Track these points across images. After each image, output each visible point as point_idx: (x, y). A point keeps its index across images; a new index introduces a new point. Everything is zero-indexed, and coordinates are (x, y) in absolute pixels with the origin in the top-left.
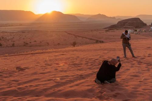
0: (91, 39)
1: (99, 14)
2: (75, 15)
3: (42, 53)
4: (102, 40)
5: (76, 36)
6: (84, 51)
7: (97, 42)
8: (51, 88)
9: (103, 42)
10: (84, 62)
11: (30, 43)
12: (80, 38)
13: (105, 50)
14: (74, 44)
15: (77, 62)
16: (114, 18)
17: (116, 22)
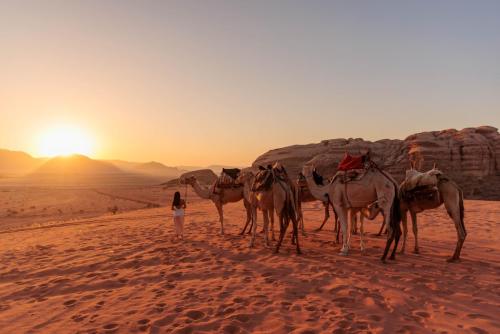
0: (139, 202)
1: (153, 162)
2: (116, 164)
3: (63, 225)
4: (156, 203)
5: (113, 198)
6: (134, 219)
7: (149, 206)
8: (105, 262)
9: (158, 206)
10: (139, 233)
11: (23, 210)
12: (121, 201)
13: (164, 216)
14: (115, 210)
15: (129, 233)
16: (176, 168)
17: (178, 176)
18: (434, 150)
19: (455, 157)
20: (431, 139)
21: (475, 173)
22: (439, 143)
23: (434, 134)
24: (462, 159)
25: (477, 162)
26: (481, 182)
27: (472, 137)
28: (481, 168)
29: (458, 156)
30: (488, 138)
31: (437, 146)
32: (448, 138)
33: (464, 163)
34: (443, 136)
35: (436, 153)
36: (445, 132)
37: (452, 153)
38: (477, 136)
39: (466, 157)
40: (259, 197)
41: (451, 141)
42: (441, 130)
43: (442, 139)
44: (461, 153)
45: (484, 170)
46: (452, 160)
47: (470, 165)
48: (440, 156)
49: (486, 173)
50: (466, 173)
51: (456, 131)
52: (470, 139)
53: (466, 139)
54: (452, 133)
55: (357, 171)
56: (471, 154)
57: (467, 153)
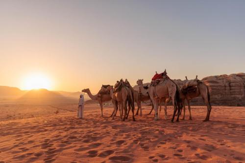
11: (14, 115)
18: (216, 84)
19: (226, 88)
20: (215, 79)
21: (238, 96)
22: (219, 81)
23: (216, 77)
24: (230, 89)
25: (238, 91)
26: (240, 100)
27: (235, 78)
28: (240, 93)
29: (229, 88)
30: (243, 79)
31: (218, 83)
32: (223, 79)
33: (231, 91)
34: (221, 78)
35: (217, 86)
36: (221, 76)
37: (225, 86)
38: (237, 78)
39: (233, 88)
40: (116, 95)
41: (225, 81)
42: (219, 75)
43: (220, 79)
44: (230, 86)
45: (242, 95)
46: (225, 89)
47: (235, 92)
48: (219, 88)
49: (243, 95)
50: (233, 96)
51: (227, 75)
52: (234, 79)
53: (232, 79)
54: (225, 76)
55: (159, 79)
56: (235, 86)
57: (233, 86)
